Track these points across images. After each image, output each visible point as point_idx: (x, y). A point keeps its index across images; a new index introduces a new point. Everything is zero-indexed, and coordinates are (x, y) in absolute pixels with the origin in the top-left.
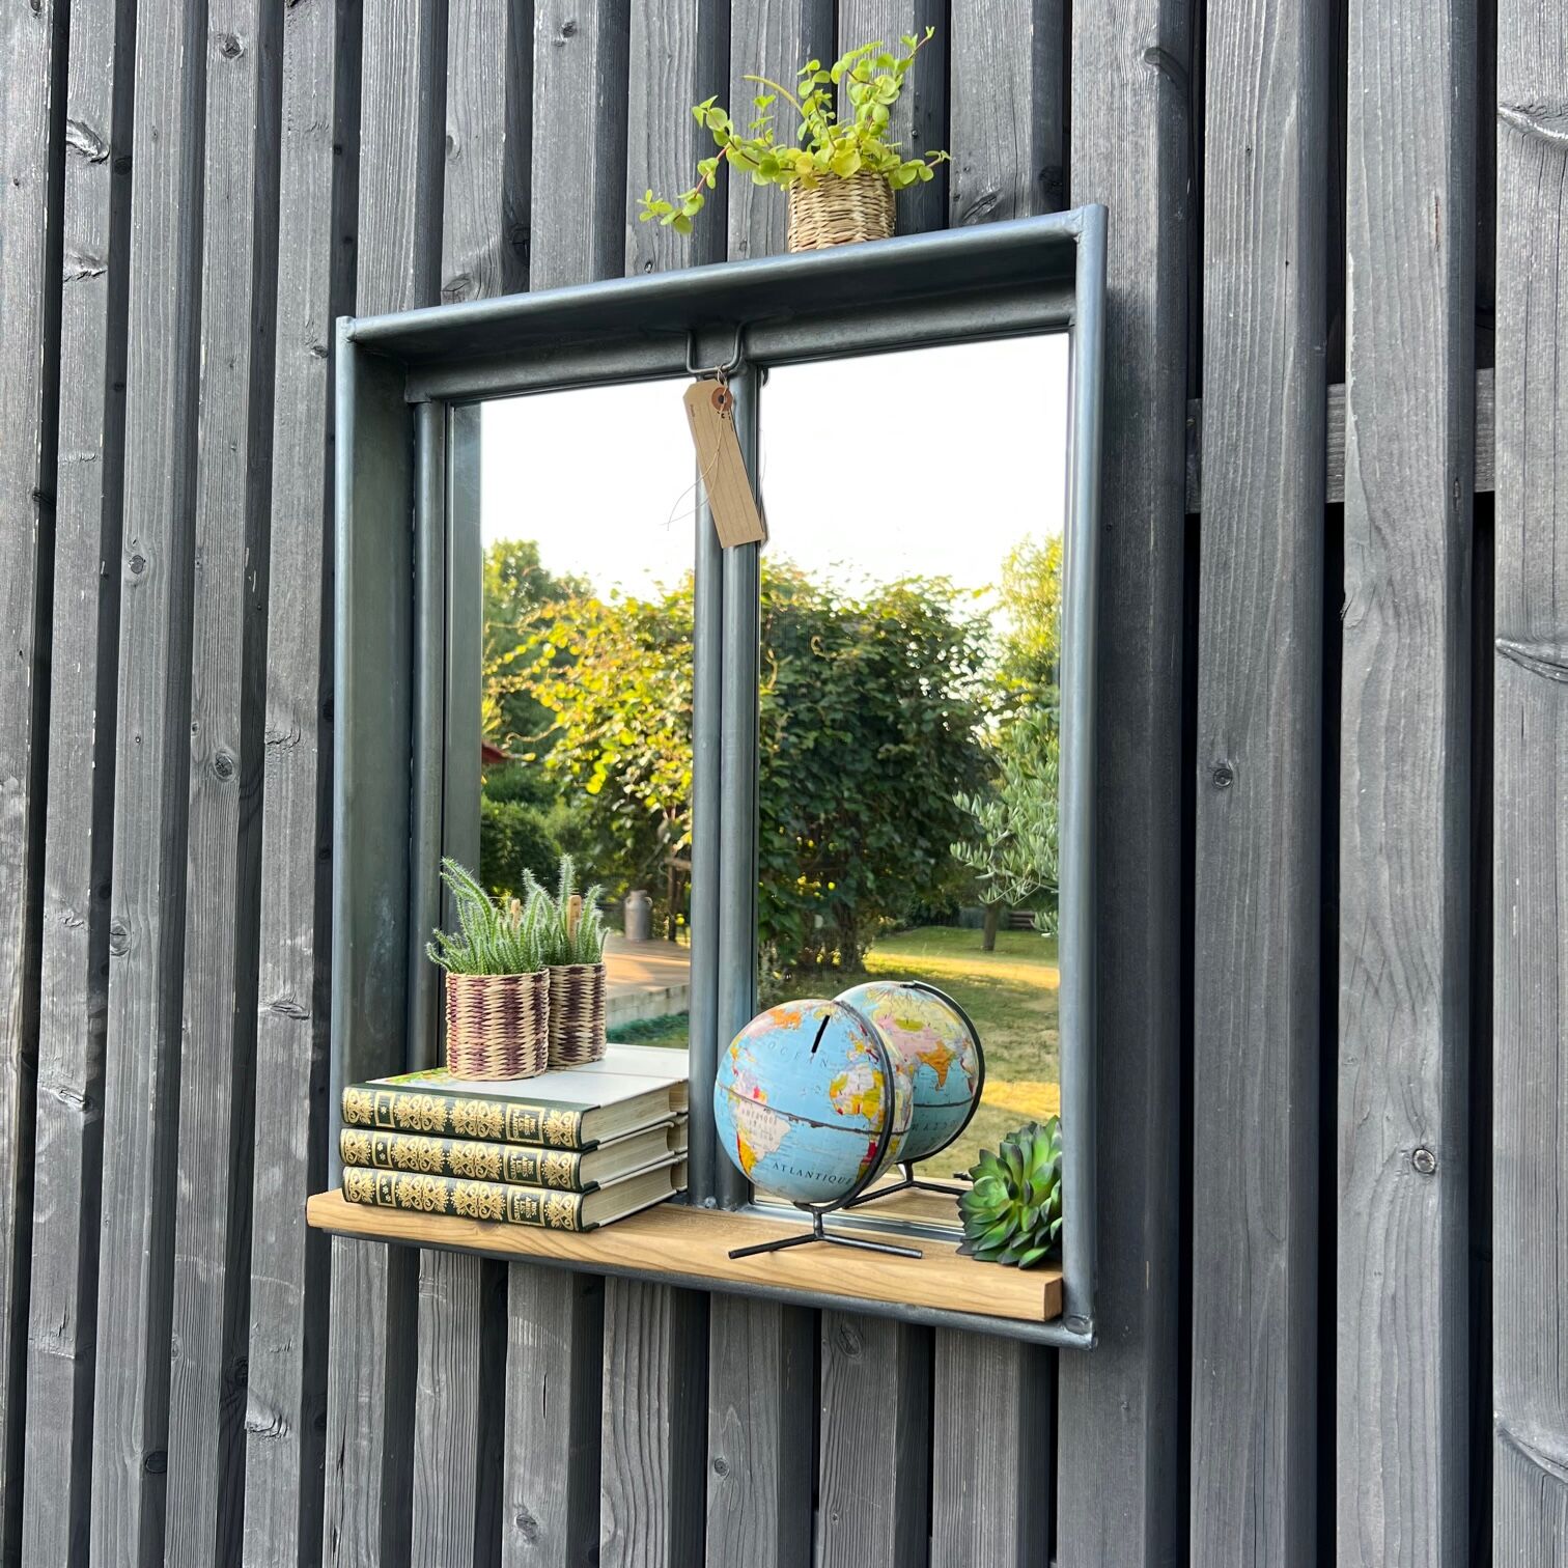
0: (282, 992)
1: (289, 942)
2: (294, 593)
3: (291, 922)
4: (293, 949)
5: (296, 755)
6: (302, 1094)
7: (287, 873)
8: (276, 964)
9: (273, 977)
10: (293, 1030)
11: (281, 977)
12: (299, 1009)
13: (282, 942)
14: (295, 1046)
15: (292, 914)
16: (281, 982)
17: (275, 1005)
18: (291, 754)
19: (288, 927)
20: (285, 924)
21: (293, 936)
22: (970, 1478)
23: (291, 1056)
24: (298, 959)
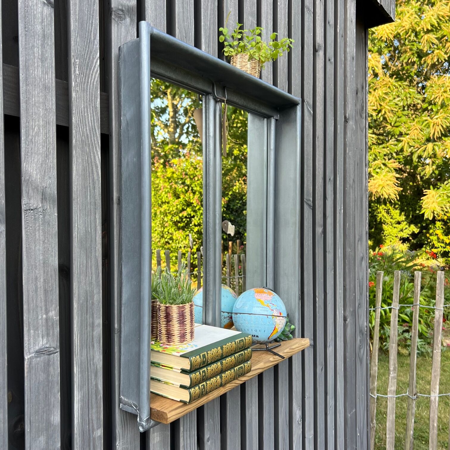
0: (42, 343)
1: (44, 316)
2: (39, 129)
3: (46, 305)
4: (47, 320)
5: (44, 217)
6: (56, 391)
7: (42, 280)
8: (36, 329)
9: (34, 338)
10: (49, 361)
11: (40, 336)
12: (52, 349)
13: (40, 317)
14: (51, 369)
15: (46, 301)
16: (41, 339)
17: (37, 352)
18: (41, 216)
19: (43, 308)
20: (41, 307)
21: (47, 313)
22: (252, 401)
23: (48, 376)
24: (50, 324)
